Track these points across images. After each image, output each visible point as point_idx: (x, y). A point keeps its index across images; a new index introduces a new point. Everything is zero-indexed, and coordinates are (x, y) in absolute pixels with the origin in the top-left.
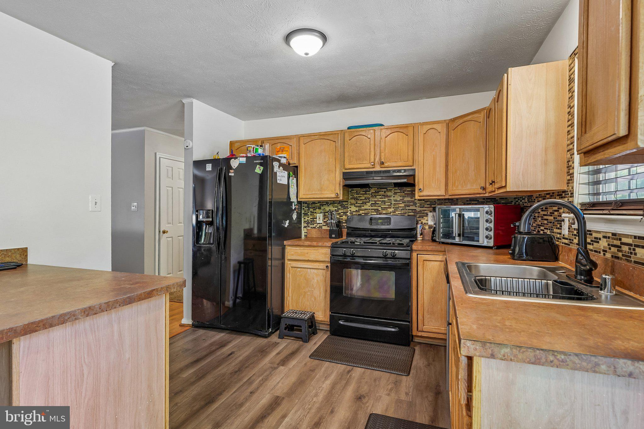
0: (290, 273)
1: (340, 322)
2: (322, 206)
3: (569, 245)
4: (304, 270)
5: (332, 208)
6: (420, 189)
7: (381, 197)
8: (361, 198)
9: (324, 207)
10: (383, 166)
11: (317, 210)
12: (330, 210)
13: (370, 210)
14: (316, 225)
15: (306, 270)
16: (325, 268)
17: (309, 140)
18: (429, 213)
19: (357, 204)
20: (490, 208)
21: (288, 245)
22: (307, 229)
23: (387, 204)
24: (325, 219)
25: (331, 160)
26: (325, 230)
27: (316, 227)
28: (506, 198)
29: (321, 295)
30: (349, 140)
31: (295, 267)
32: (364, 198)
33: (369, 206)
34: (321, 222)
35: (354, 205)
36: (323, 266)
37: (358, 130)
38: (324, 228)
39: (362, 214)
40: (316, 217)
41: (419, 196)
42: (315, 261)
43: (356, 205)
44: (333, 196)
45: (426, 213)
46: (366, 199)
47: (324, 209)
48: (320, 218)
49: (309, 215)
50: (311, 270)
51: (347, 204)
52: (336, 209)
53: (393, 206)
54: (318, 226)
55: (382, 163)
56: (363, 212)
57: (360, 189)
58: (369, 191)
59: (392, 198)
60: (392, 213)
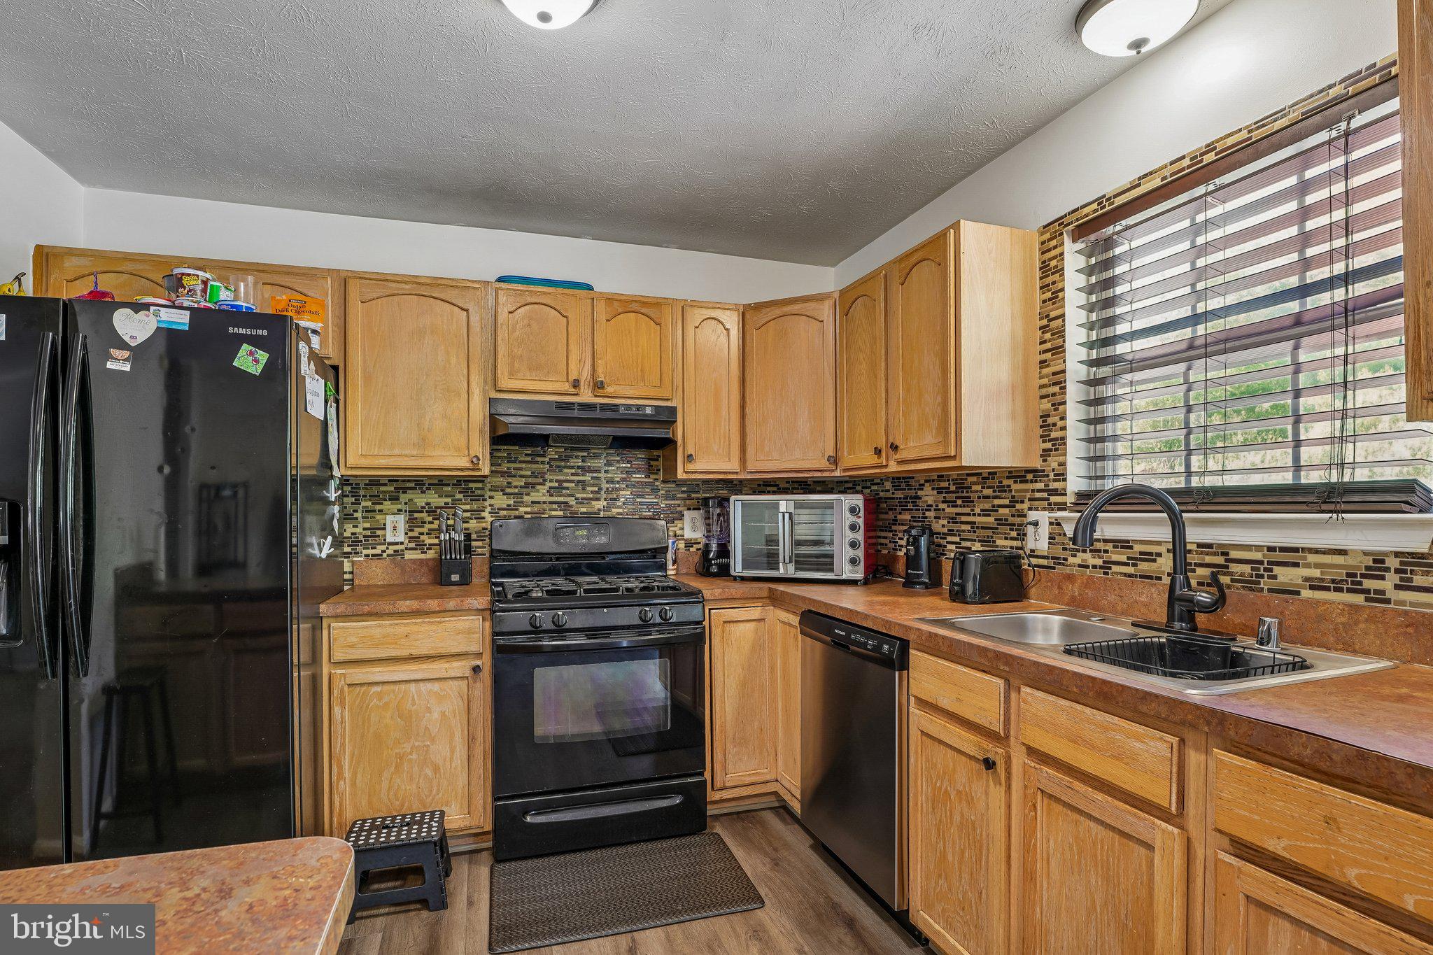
0: (342, 705)
1: (529, 819)
2: (404, 492)
3: (1054, 568)
4: (397, 687)
5: (434, 499)
6: (691, 455)
7: (573, 471)
8: (522, 473)
9: (410, 495)
10: (600, 392)
11: (387, 505)
12: (428, 504)
13: (545, 505)
14: (384, 547)
15: (403, 686)
16: (468, 672)
17: (380, 292)
18: (686, 513)
19: (511, 487)
20: (858, 500)
21: (332, 617)
22: (353, 563)
23: (589, 489)
24: (413, 531)
25: (453, 360)
26: (414, 561)
27: (385, 555)
28: (824, 482)
29: (457, 754)
30: (510, 312)
31: (362, 684)
32: (529, 473)
33: (544, 495)
34: (401, 537)
35: (502, 491)
36: (461, 668)
37: (532, 289)
38: (410, 555)
39: (526, 516)
40: (385, 525)
41: (686, 472)
42: (433, 657)
43: (508, 490)
44: (463, 462)
45: (681, 512)
46: (536, 477)
47: (411, 500)
48: (395, 528)
49: (357, 518)
50: (421, 684)
51: (482, 489)
52: (449, 500)
53: (605, 496)
54: (390, 551)
55: (598, 386)
56: (529, 509)
57: (517, 448)
58: (543, 456)
59: (602, 475)
60: (602, 513)
